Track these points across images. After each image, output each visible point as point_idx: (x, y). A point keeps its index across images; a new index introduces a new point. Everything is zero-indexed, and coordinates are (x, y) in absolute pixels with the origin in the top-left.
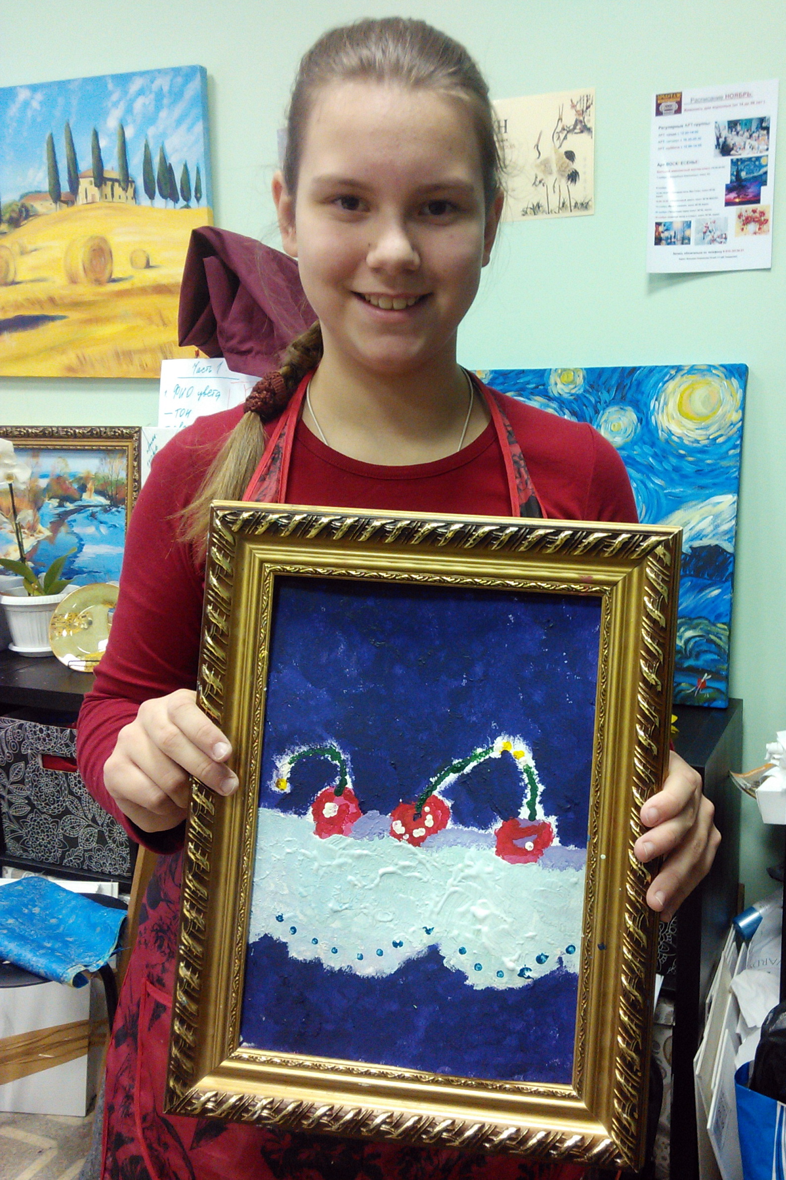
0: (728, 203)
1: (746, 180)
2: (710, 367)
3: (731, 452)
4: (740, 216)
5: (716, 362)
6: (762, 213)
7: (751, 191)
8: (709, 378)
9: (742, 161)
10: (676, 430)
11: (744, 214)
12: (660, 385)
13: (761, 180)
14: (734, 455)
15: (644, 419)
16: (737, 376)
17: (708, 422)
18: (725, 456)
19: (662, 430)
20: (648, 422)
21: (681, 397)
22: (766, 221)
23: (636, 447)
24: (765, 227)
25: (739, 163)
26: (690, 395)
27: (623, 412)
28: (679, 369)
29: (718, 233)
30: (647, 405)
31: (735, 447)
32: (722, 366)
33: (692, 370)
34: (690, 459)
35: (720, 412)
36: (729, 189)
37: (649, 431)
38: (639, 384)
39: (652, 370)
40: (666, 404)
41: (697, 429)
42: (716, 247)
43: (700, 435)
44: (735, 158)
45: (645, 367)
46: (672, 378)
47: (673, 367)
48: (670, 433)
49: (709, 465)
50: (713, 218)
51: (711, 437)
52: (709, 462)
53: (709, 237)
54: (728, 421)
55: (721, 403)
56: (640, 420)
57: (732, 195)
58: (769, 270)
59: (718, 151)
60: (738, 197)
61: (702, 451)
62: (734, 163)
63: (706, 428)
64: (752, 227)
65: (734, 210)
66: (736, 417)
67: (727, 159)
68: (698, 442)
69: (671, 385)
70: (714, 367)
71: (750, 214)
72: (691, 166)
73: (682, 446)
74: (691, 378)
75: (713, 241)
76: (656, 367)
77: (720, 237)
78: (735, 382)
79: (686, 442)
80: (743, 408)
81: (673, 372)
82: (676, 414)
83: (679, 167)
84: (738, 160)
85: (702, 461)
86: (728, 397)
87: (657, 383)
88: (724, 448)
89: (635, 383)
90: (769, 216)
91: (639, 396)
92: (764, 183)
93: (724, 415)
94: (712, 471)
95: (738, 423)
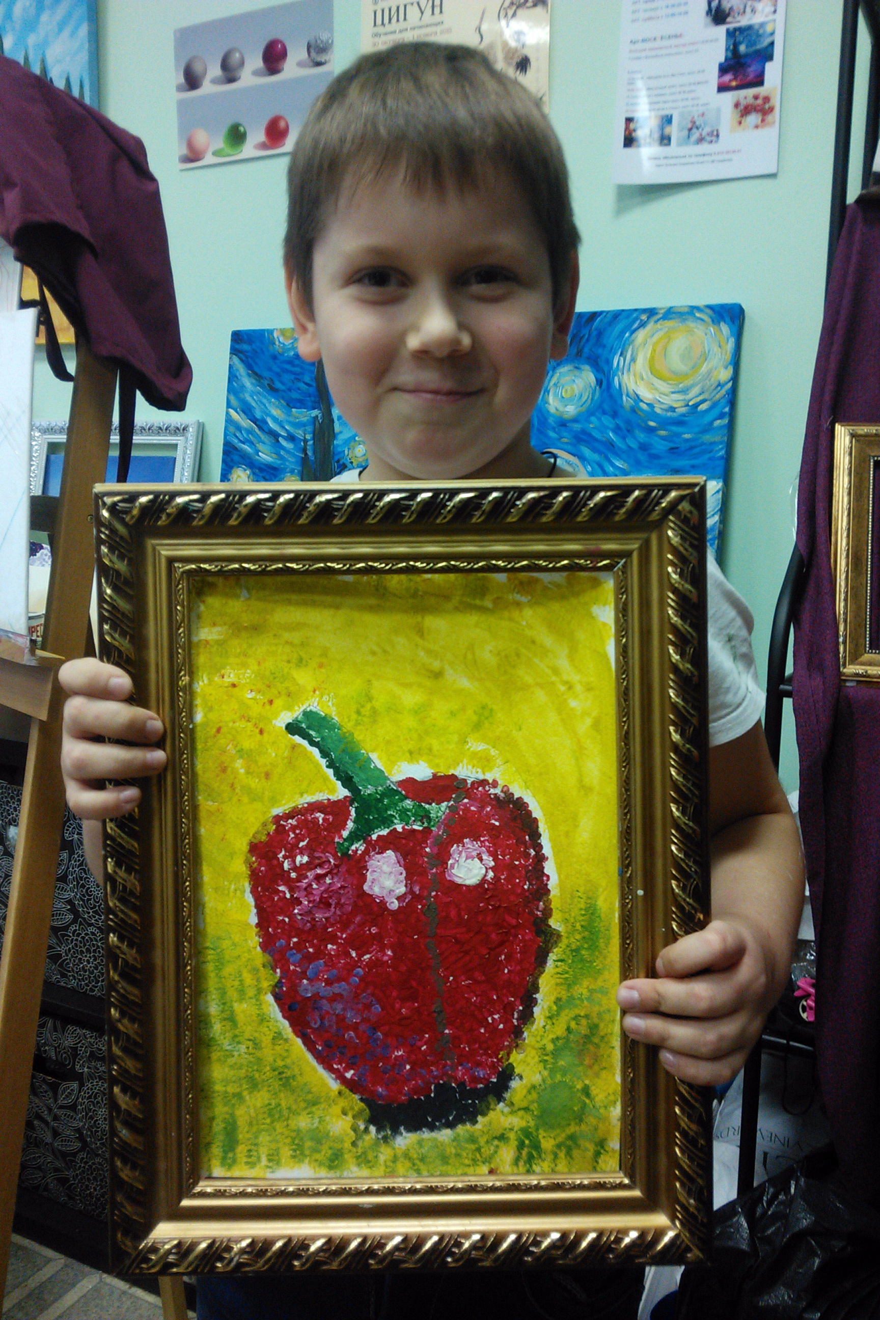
0: (722, 88)
1: (746, 55)
2: (693, 309)
3: (718, 423)
4: (737, 105)
5: (701, 302)
6: (767, 99)
7: (752, 70)
8: (691, 324)
9: (740, 30)
10: (646, 394)
11: (743, 103)
12: (627, 335)
13: (767, 55)
14: (721, 427)
15: (604, 381)
16: (728, 319)
17: (689, 382)
18: (708, 429)
19: (628, 395)
20: (609, 385)
21: (654, 350)
22: (771, 109)
23: (593, 419)
24: (769, 118)
25: (737, 33)
26: (665, 349)
27: (577, 372)
28: (651, 312)
29: (707, 130)
30: (609, 362)
31: (721, 416)
32: (710, 307)
33: (670, 314)
34: (663, 433)
35: (704, 369)
36: (724, 69)
37: (611, 396)
38: (600, 334)
39: (617, 315)
40: (633, 360)
41: (673, 393)
42: (705, 148)
43: (676, 401)
44: (731, 26)
45: (608, 312)
46: (643, 325)
47: (644, 311)
48: (638, 399)
49: (687, 440)
50: (701, 109)
51: (690, 404)
52: (686, 436)
53: (696, 135)
54: (713, 381)
55: (705, 357)
56: (599, 383)
57: (727, 78)
58: (773, 176)
59: (709, 19)
60: (735, 79)
61: (680, 422)
62: (730, 34)
63: (684, 391)
64: (753, 118)
65: (729, 98)
66: (725, 375)
67: (721, 30)
68: (673, 409)
69: (641, 335)
70: (698, 308)
71: (750, 100)
72: (674, 42)
73: (653, 415)
74: (669, 324)
75: (701, 140)
76: (623, 311)
77: (711, 134)
78: (725, 328)
79: (658, 411)
80: (736, 362)
81: (644, 317)
82: (646, 374)
83: (658, 44)
84: (735, 30)
85: (678, 435)
86: (716, 349)
87: (623, 332)
88: (708, 418)
89: (594, 333)
90: (776, 102)
91: (600, 351)
92: (770, 58)
93: (709, 373)
94: (692, 448)
95: (727, 383)
